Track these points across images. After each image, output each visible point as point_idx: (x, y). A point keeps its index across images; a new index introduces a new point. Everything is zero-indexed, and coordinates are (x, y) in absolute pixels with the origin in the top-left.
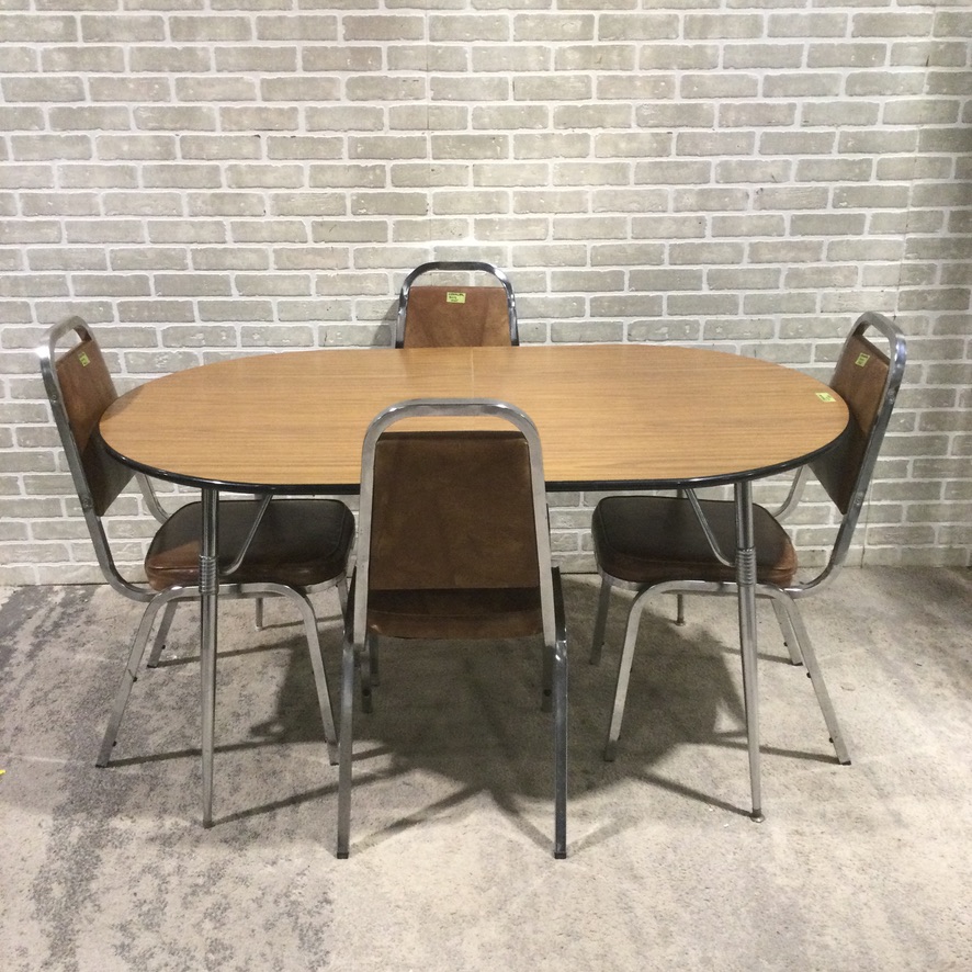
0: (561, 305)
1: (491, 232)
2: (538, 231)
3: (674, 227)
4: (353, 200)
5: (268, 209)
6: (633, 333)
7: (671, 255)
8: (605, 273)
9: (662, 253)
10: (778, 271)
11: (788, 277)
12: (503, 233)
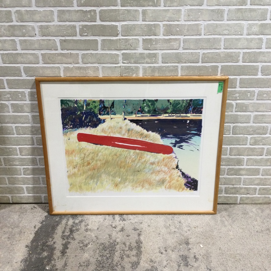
1: (150, 45)
2: (175, 45)
3: (246, 43)
4: (80, 29)
5: (37, 32)
7: (243, 57)
9: (239, 57)
12: (157, 46)
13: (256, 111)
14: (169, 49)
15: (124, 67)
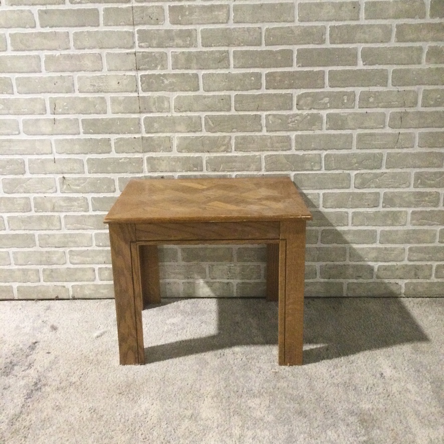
0: (241, 80)
1: (182, 17)
2: (222, 15)
3: (333, 11)
6: (301, 102)
7: (331, 35)
8: (278, 52)
9: (324, 34)
10: (420, 49)
11: (428, 53)
12: (192, 18)
13: (360, 128)
14: (211, 23)
15: (141, 54)
